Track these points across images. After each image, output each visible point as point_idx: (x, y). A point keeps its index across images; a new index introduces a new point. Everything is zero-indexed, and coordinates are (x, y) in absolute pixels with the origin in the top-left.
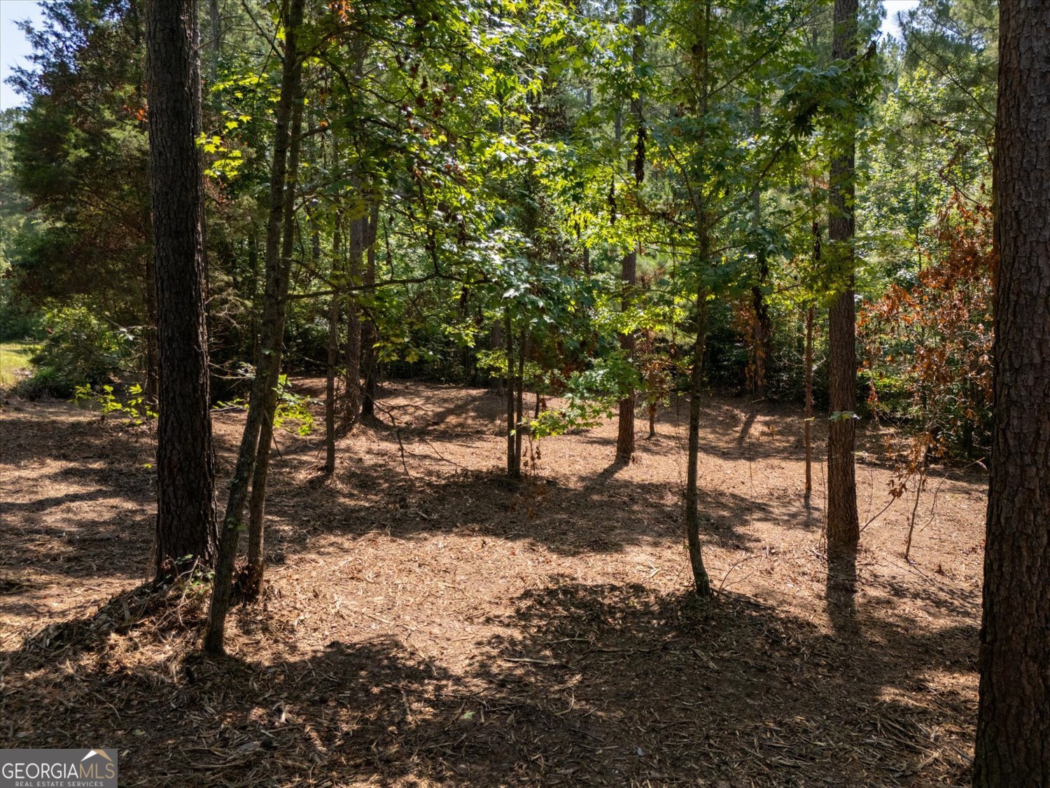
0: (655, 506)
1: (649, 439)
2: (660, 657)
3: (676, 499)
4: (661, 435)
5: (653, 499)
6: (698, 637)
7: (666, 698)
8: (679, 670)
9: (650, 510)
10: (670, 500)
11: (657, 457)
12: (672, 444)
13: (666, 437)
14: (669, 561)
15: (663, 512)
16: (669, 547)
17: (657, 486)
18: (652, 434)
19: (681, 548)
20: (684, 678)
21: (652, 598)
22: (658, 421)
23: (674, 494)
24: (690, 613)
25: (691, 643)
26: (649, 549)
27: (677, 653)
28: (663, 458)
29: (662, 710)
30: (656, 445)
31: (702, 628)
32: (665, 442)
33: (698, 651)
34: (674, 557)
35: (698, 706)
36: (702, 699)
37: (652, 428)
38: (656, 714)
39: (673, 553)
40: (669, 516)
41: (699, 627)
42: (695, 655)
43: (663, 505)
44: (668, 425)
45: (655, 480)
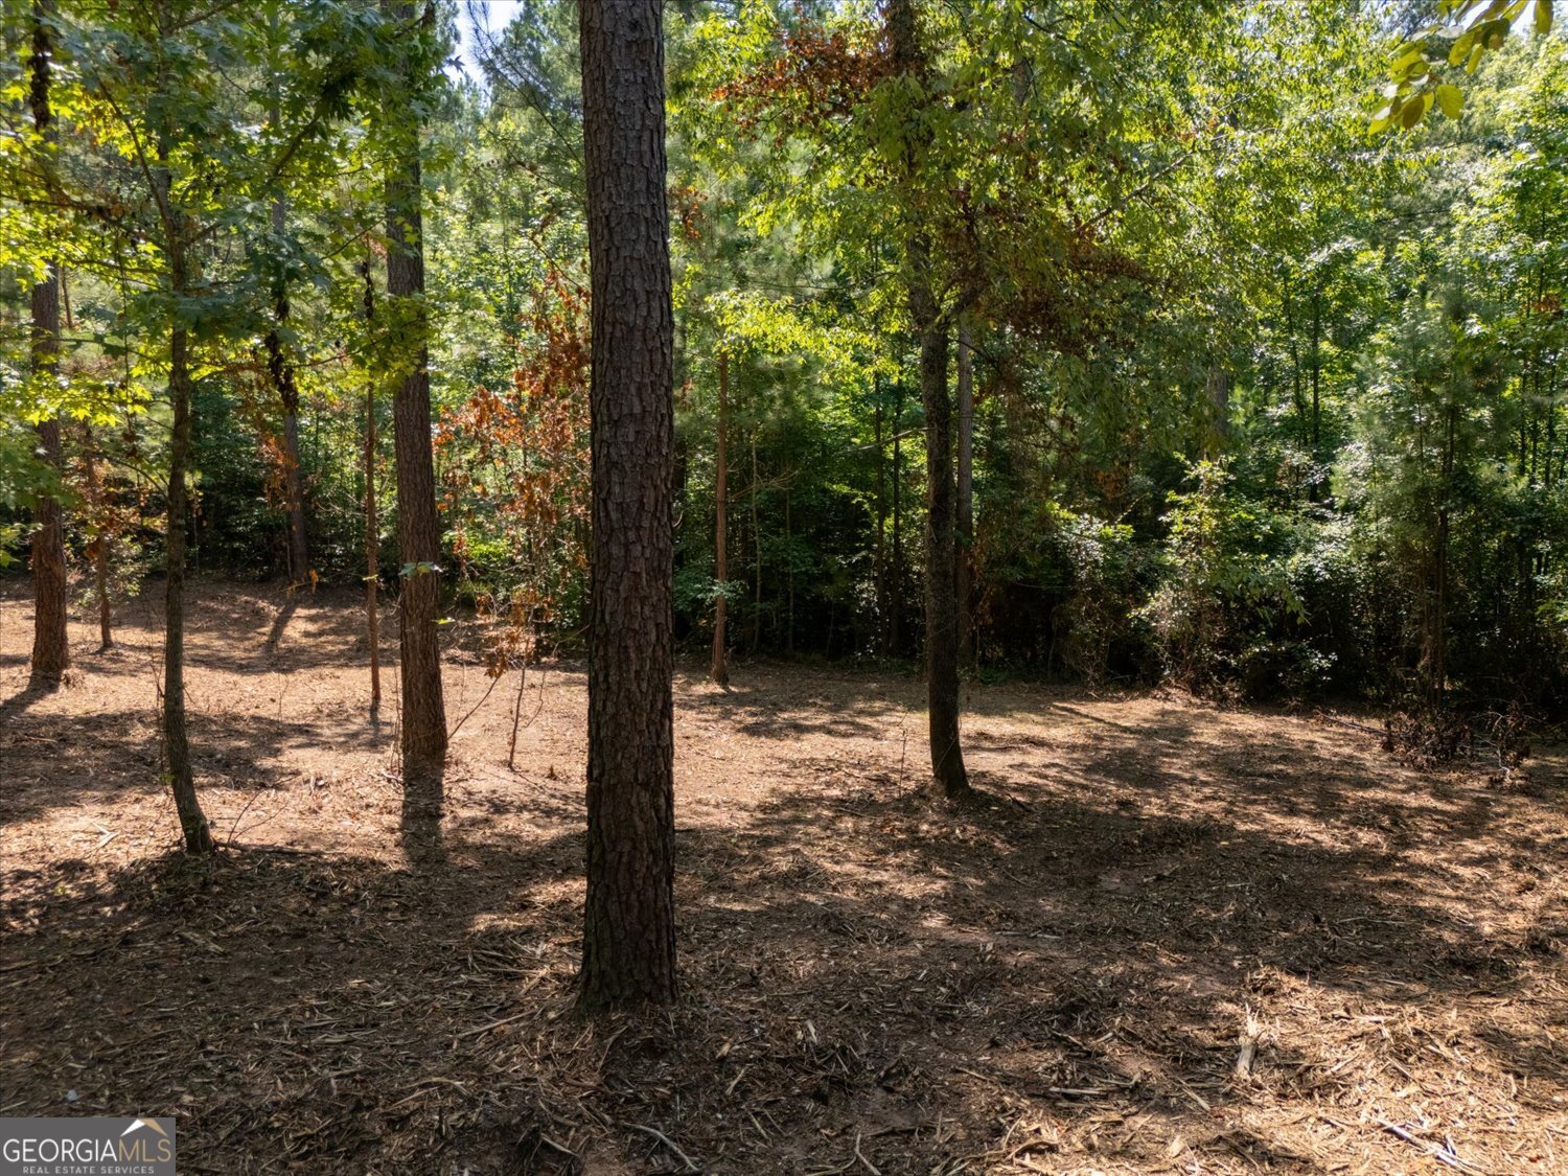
0: (114, 746)
1: (101, 652)
2: (115, 958)
3: (151, 732)
4: (124, 646)
5: (108, 735)
6: (188, 914)
7: (126, 1010)
8: (152, 967)
9: (100, 753)
10: (139, 735)
11: (116, 679)
12: (145, 657)
13: (133, 648)
14: (137, 819)
15: (128, 753)
16: (137, 801)
17: (115, 718)
18: (107, 643)
19: (161, 798)
20: (163, 976)
21: (102, 875)
22: (119, 625)
23: (147, 726)
24: (173, 883)
25: (175, 926)
26: (98, 809)
27: (150, 944)
28: (128, 679)
29: (118, 1029)
30: (114, 661)
31: (197, 900)
32: (131, 657)
33: (187, 935)
34: (146, 813)
35: (188, 1009)
36: (193, 997)
37: (105, 634)
38: (108, 1039)
39: (143, 808)
40: (140, 758)
41: (191, 899)
42: (183, 940)
43: (128, 743)
44: (138, 630)
45: (111, 710)
